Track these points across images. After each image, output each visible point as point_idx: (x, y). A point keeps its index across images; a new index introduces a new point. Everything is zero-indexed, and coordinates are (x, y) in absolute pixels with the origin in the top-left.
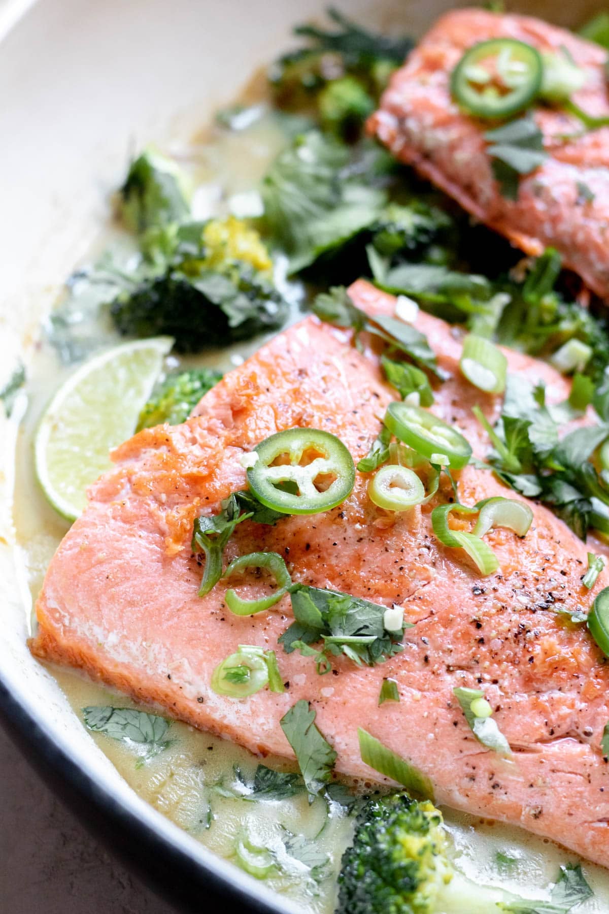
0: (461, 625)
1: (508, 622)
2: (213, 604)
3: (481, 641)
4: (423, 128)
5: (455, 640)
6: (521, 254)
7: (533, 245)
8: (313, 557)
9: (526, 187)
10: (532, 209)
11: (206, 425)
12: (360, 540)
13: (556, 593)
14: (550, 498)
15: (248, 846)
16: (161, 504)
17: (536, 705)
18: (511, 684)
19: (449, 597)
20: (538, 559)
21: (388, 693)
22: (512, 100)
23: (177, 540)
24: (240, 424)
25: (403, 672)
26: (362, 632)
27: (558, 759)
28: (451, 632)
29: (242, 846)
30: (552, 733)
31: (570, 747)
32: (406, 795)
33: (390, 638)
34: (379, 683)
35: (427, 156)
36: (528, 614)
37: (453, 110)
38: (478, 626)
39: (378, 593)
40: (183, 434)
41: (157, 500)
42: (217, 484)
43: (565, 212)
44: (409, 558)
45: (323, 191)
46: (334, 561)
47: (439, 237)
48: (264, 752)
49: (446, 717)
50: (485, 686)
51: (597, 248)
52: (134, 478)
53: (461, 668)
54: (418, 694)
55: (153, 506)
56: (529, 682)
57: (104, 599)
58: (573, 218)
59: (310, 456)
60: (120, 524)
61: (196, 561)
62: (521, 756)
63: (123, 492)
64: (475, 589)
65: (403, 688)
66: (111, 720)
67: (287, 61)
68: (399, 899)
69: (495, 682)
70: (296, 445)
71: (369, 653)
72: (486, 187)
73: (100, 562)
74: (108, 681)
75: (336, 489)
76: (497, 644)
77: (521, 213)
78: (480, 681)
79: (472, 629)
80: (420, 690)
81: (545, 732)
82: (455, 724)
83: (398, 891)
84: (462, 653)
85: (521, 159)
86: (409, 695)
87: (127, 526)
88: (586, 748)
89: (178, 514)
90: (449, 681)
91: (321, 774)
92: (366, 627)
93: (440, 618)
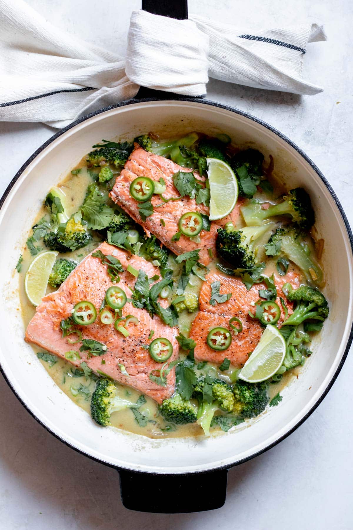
0: (119, 349)
1: (130, 349)
2: (65, 340)
3: (124, 352)
4: (122, 199)
5: (118, 352)
6: (145, 233)
7: (148, 233)
8: (87, 330)
9: (148, 219)
10: (149, 224)
11: (63, 296)
12: (98, 328)
13: (142, 341)
14: (146, 308)
15: (73, 389)
16: (53, 317)
17: (135, 367)
18: (130, 362)
19: (118, 343)
20: (139, 332)
21: (103, 362)
22: (145, 197)
23: (57, 326)
24: (71, 298)
25: (106, 358)
26: (98, 349)
27: (140, 378)
28: (117, 350)
29: (72, 388)
30: (139, 372)
31: (143, 375)
32: (107, 380)
33: (104, 352)
34: (101, 360)
35: (124, 205)
36: (135, 347)
37: (130, 197)
38: (124, 349)
39: (102, 340)
40: (58, 298)
41: (52, 315)
42: (66, 313)
43: (157, 227)
44: (109, 333)
45: (98, 208)
46: (92, 332)
47: (127, 223)
48: (77, 366)
49: (115, 368)
50: (124, 362)
51: (165, 236)
52: (47, 308)
53: (120, 357)
54: (110, 363)
55: (51, 317)
56: (134, 362)
57: (40, 336)
58: (159, 229)
59: (87, 308)
60: (44, 320)
61: (61, 331)
62: (132, 376)
63: (45, 311)
64: (123, 341)
65: (106, 361)
66: (44, 356)
67: (90, 155)
68: (102, 413)
69: (127, 361)
70: (83, 305)
71: (99, 354)
72: (138, 217)
73: (39, 329)
74: (43, 348)
75: (93, 319)
76: (127, 353)
77: (147, 224)
78: (123, 361)
79: (122, 350)
80: (110, 362)
81: (137, 372)
82: (118, 369)
83: (101, 412)
84: (120, 355)
85: (146, 212)
86: (108, 363)
87: (45, 321)
88: (146, 375)
89: (56, 320)
90: (117, 361)
91: (89, 374)
92: (98, 348)
93: (115, 347)
